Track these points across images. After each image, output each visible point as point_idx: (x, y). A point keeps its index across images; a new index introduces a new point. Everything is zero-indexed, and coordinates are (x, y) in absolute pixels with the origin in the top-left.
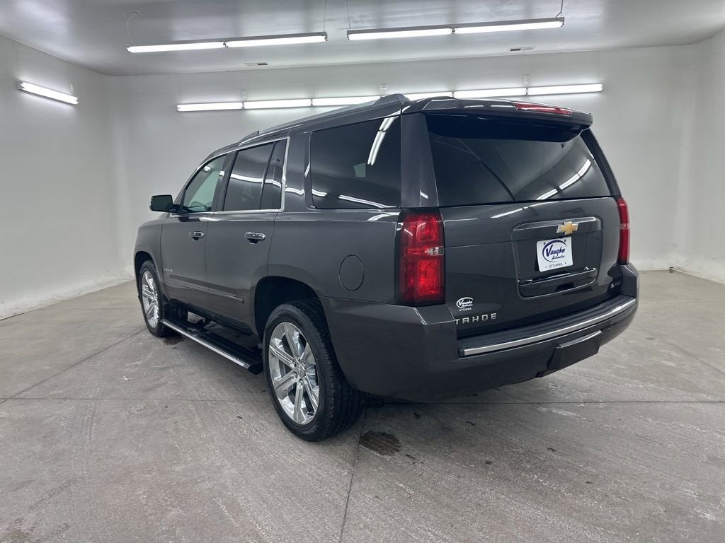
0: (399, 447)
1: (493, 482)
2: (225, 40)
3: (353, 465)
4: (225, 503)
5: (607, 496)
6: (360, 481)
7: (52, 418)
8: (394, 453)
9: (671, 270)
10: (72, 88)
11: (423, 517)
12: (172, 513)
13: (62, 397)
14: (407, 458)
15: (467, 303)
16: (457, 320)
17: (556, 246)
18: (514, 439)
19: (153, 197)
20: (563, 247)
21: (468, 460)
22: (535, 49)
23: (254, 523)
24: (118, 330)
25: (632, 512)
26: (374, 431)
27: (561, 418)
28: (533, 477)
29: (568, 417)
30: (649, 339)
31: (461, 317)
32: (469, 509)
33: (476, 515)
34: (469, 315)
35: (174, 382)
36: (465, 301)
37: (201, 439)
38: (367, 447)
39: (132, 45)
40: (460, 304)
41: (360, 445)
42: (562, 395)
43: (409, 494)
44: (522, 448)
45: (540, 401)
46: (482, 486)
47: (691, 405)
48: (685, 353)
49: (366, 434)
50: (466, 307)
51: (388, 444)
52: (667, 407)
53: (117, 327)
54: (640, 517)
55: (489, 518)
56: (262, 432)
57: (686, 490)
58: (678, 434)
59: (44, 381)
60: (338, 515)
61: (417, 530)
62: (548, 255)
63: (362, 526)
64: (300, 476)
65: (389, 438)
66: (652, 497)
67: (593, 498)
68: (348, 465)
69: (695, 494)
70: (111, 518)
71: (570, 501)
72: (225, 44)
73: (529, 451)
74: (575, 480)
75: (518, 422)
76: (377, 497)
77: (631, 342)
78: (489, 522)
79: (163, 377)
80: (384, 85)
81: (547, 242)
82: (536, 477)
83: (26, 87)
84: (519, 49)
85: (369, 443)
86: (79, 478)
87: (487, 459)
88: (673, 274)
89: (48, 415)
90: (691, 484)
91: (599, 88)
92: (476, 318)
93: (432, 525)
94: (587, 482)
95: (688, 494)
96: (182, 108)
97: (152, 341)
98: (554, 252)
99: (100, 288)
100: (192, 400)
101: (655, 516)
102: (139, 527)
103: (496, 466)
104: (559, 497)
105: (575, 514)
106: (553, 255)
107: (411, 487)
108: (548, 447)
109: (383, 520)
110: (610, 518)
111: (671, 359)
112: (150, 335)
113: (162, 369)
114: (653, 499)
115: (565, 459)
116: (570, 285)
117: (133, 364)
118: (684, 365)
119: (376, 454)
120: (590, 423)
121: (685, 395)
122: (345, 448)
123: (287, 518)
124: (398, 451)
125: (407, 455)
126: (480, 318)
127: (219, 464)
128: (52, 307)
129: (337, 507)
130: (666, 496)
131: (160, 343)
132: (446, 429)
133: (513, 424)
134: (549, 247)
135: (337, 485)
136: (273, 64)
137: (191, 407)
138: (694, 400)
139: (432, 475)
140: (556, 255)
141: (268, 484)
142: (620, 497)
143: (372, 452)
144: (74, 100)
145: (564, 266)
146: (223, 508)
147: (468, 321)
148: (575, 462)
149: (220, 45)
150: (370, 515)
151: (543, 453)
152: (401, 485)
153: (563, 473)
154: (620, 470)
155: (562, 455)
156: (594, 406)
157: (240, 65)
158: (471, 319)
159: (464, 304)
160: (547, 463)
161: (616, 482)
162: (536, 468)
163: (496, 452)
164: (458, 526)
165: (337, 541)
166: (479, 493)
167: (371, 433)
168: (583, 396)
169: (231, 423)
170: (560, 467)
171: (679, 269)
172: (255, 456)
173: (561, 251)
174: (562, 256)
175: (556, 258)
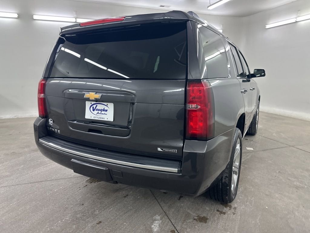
10: (221, 26)
16: (48, 128)
17: (101, 107)
20: (106, 108)
36: (51, 120)
50: (51, 123)
62: (94, 110)
96: (268, 26)
98: (99, 110)
106: (97, 111)
126: (54, 130)
134: (94, 106)
140: (100, 112)
147: (51, 130)
173: (104, 110)
174: (104, 114)
175: (100, 114)
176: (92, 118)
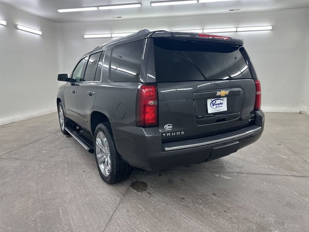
0: (147, 188)
1: (181, 208)
2: (98, 7)
3: (123, 196)
4: (62, 210)
5: (231, 218)
6: (123, 203)
7: (9, 167)
8: (143, 191)
9: (300, 113)
10: (40, 28)
11: (144, 222)
12: (39, 212)
13: (16, 158)
14: (148, 194)
15: (169, 127)
16: (164, 134)
17: (218, 102)
18: (199, 188)
19: (59, 75)
20: (222, 102)
21: (174, 197)
22: (241, 10)
23: (71, 219)
24: (50, 130)
25: (240, 227)
26: (139, 181)
27: (224, 179)
28: (201, 207)
29: (227, 180)
30: (279, 145)
31: (166, 133)
32: (166, 220)
33: (168, 223)
34: (171, 132)
35: (63, 154)
36: (169, 126)
37: (64, 180)
38: (133, 188)
39: (60, 9)
40: (166, 127)
41: (130, 187)
42: (228, 169)
43: (142, 211)
44: (201, 193)
45: (217, 171)
46: (176, 209)
47: (287, 177)
48: (293, 152)
49: (135, 182)
50: (169, 129)
51: (142, 187)
52: (275, 177)
53: (50, 129)
54: (243, 230)
55: (173, 225)
56: (91, 178)
57: (270, 218)
58: (276, 190)
59: (12, 151)
60: (108, 218)
61: (139, 228)
62: (213, 106)
63: (116, 224)
64: (99, 199)
65: (144, 184)
66: (252, 220)
67: (224, 219)
68: (121, 196)
69: (273, 220)
70: (14, 213)
71: (213, 219)
72: (98, 8)
73: (204, 194)
74: (219, 209)
75: (203, 180)
76: (128, 211)
77: (269, 145)
78: (172, 227)
79: (59, 152)
80: (172, 26)
81: (213, 100)
82: (202, 207)
83: (19, 27)
84: (233, 10)
85: (134, 186)
86: (8, 194)
87: (183, 197)
88: (301, 114)
89: (7, 166)
90: (273, 216)
91: (270, 28)
92: (174, 133)
93: (147, 226)
94: (225, 211)
95: (270, 220)
96: (86, 36)
97: (61, 136)
98: (217, 104)
99: (50, 113)
100: (67, 163)
101: (250, 230)
102: (23, 217)
103: (185, 200)
104: (209, 217)
105: (213, 226)
106: (216, 106)
107: (145, 208)
108: (213, 193)
109: (126, 222)
110: (229, 229)
111: (285, 154)
112: (62, 133)
113: (61, 148)
114: (252, 221)
115: (218, 199)
116: (224, 120)
117: (50, 145)
118: (291, 158)
119: (135, 191)
120: (236, 183)
121: (286, 172)
122: (123, 188)
123: (85, 218)
124: (145, 190)
125: (148, 193)
126: (176, 134)
127: (67, 192)
128: (29, 120)
129: (109, 215)
130: (259, 221)
131: (64, 137)
132: (170, 182)
133: (201, 181)
134: (214, 102)
135: (113, 204)
136: (124, 17)
137: (66, 166)
138: (290, 175)
139: (156, 202)
140: (218, 106)
141: (84, 202)
142: (237, 219)
143: (134, 190)
144: (40, 33)
145: (222, 111)
146: (61, 211)
147: (170, 135)
148: (223, 201)
149: (95, 9)
150: (121, 219)
151: (209, 196)
152: (140, 206)
153: (215, 206)
154: (242, 206)
155: (218, 197)
156: (241, 175)
157: (110, 18)
158: (171, 134)
159: (168, 127)
160: (209, 201)
161: (238, 212)
162: (204, 202)
163: (188, 194)
164: (158, 227)
165: (103, 230)
166: (174, 212)
167: (137, 181)
168: (238, 170)
169: (79, 174)
170: (214, 203)
171: (304, 112)
172: (84, 189)
173: (220, 104)
174: (221, 106)
175: (218, 107)
176: (213, 112)
